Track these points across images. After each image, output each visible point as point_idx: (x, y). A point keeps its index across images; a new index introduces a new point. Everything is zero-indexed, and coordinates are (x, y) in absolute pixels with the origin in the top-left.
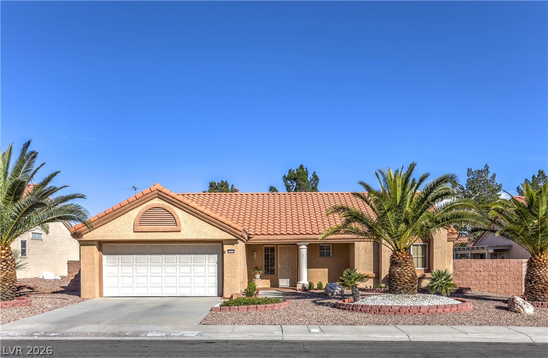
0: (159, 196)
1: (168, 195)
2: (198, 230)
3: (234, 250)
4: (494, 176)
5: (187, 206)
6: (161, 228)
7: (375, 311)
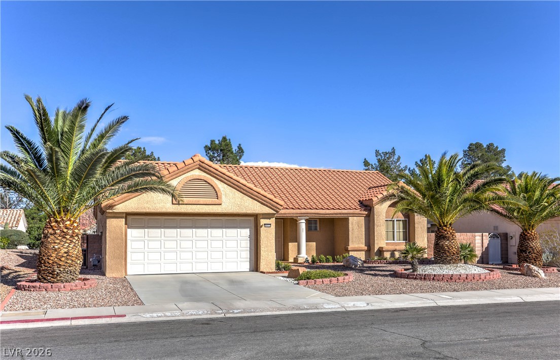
0: (201, 167)
1: (210, 167)
2: (239, 203)
3: (270, 224)
4: (399, 158)
5: (229, 179)
6: (202, 200)
7: (447, 279)
